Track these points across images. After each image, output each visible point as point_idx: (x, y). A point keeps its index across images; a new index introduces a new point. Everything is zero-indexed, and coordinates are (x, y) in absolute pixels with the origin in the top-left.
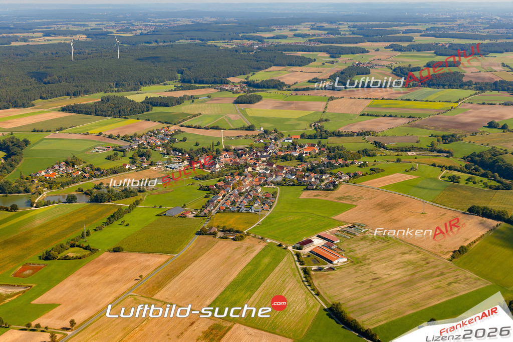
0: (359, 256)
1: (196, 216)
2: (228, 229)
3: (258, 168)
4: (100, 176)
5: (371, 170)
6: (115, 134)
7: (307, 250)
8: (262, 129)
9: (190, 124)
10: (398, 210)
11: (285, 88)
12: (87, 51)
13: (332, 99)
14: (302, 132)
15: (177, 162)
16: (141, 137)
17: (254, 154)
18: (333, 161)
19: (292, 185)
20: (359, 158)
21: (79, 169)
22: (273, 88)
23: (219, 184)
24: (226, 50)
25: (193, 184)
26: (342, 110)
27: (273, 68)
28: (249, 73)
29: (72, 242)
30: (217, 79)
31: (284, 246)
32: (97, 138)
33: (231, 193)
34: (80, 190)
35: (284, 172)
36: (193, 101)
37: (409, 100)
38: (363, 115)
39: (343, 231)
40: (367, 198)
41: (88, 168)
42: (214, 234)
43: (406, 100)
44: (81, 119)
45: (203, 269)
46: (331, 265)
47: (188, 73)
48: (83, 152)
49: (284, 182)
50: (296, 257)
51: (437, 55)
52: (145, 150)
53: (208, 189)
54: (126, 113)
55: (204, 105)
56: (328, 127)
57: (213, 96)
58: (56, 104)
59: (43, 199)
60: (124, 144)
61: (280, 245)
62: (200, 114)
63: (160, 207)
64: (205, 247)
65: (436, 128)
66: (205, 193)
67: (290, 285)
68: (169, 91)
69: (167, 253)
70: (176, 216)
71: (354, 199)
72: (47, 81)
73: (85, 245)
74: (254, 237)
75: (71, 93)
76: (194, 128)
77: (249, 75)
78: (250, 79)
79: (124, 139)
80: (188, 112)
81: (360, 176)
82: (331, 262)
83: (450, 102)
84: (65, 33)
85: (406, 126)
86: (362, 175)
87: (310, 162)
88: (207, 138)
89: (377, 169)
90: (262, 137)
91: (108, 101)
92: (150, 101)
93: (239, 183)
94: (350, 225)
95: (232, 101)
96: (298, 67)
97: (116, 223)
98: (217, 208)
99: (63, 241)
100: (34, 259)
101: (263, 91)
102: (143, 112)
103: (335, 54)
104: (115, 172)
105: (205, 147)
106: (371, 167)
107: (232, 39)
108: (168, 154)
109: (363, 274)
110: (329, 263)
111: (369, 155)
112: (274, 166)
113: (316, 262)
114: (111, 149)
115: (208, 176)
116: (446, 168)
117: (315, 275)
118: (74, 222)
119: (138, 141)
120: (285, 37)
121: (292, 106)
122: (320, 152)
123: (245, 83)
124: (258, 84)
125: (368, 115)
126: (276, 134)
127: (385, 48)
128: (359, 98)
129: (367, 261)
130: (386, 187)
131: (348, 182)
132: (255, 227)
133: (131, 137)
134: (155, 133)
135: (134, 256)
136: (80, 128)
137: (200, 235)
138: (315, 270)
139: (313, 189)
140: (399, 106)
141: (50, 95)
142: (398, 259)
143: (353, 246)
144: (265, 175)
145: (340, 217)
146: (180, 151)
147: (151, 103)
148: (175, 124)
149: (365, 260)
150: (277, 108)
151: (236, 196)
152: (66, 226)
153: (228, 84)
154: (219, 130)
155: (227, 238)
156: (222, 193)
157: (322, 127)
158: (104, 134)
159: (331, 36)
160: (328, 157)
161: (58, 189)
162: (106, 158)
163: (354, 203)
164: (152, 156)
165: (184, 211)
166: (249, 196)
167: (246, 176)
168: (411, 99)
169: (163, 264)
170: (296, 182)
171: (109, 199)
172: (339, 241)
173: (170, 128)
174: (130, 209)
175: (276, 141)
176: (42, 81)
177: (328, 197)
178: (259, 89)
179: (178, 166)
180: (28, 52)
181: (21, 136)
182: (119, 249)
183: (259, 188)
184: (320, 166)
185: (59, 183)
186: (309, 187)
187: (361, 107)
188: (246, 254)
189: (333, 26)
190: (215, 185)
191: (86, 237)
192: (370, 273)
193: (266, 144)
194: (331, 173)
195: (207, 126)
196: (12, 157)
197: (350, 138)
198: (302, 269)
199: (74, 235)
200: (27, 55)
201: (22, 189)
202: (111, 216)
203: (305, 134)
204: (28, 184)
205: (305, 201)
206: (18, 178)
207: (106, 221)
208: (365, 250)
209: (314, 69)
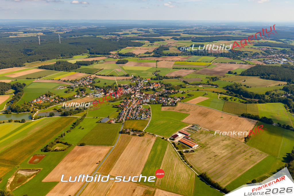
0: (203, 143)
1: (116, 122)
2: (135, 130)
3: (137, 95)
4: (63, 101)
5: (188, 95)
6: (67, 80)
7: (177, 140)
9: (100, 74)
10: (210, 116)
11: (135, 56)
12: (45, 40)
13: (157, 61)
15: (98, 93)
16: (79, 81)
17: (133, 88)
18: (170, 91)
19: (155, 104)
20: (180, 89)
21: (53, 98)
22: (130, 56)
23: (122, 104)
24: (106, 39)
26: (164, 66)
27: (128, 47)
28: (119, 49)
29: (57, 140)
30: (106, 52)
31: (165, 139)
32: (58, 82)
33: (129, 109)
34: (55, 109)
35: (149, 97)
36: (98, 63)
37: (190, 61)
38: (174, 68)
39: (190, 129)
40: (192, 110)
41: (57, 97)
42: (129, 133)
43: (189, 61)
44: (48, 72)
45: (130, 155)
46: (192, 149)
47: (92, 50)
48: (53, 89)
49: (151, 102)
50: (172, 144)
51: (193, 41)
52: (83, 88)
53: (117, 107)
54: (69, 69)
55: (103, 64)
56: (162, 74)
57: (106, 60)
58: (35, 65)
60: (72, 85)
61: (163, 138)
62: (103, 69)
63: (97, 118)
64: (127, 141)
65: (207, 74)
66: (116, 109)
67: (176, 162)
68: (86, 58)
69: (108, 145)
70: (106, 122)
71: (187, 111)
72: (29, 54)
73: (65, 142)
74: (149, 134)
75: (42, 60)
76: (102, 76)
78: (120, 52)
79: (71, 82)
80: (97, 68)
81: (184, 98)
82: (191, 147)
83: (208, 62)
84: (33, 32)
85: (194, 73)
86: (185, 98)
87: (159, 91)
88: (109, 80)
89: (190, 94)
90: (133, 80)
91: (60, 63)
92: (79, 63)
93: (131, 103)
94: (192, 125)
95: (115, 63)
96: (138, 47)
97: (77, 127)
98: (125, 118)
99: (52, 140)
100: (38, 152)
101: (127, 58)
102: (77, 68)
103: (152, 41)
104: (70, 99)
105: (110, 85)
106: (187, 93)
107: (106, 35)
108: (93, 89)
109: (209, 153)
110: (190, 148)
111: (183, 88)
112: (144, 94)
113: (184, 148)
114: (66, 87)
115: (115, 100)
116: (219, 93)
117: (186, 155)
118: (55, 128)
119: (78, 83)
120: (128, 34)
121: (142, 64)
122: (161, 86)
123: (118, 54)
124: (124, 54)
125: (176, 68)
126: (139, 78)
127: (171, 39)
128: (169, 61)
129: (208, 145)
130: (198, 104)
131: (180, 102)
132: (147, 128)
133: (74, 81)
134: (85, 79)
135: (92, 148)
136: (49, 76)
137: (121, 133)
138: (185, 152)
139: (166, 106)
140: (188, 64)
141: (32, 61)
142: (222, 144)
143: (198, 137)
144: (141, 99)
145: (185, 120)
146: (99, 87)
147: (80, 64)
148: (93, 74)
149: (207, 145)
150: (136, 65)
151: (132, 111)
152: (52, 130)
153: (110, 54)
154: (114, 77)
155: (136, 135)
156: (125, 109)
157: (159, 74)
158: (61, 79)
159: (147, 34)
160: (165, 89)
161: (44, 109)
162: (65, 92)
163: (188, 113)
164: (86, 90)
165: (109, 120)
166: (138, 111)
167: (133, 100)
169: (108, 152)
170: (157, 102)
171: (71, 114)
172: (190, 135)
173: (91, 76)
174: (82, 119)
175: (140, 81)
176: (26, 54)
177: (175, 110)
178: (125, 57)
179: (99, 95)
180: (18, 40)
181: (21, 82)
182: (83, 144)
183: (141, 106)
184: (165, 94)
185: (44, 106)
186: (164, 105)
187: (171, 65)
188: (148, 144)
189: (146, 30)
190: (120, 105)
191: (64, 137)
192: (212, 152)
193: (137, 83)
194: (171, 97)
195: (107, 75)
196: (18, 93)
197: (172, 79)
198: (178, 152)
199: (57, 136)
200: (18, 42)
201: (25, 110)
202: (74, 123)
203: (152, 78)
204: (28, 107)
205: (164, 112)
206: (23, 104)
207: (72, 126)
208: (204, 139)
209: (145, 48)
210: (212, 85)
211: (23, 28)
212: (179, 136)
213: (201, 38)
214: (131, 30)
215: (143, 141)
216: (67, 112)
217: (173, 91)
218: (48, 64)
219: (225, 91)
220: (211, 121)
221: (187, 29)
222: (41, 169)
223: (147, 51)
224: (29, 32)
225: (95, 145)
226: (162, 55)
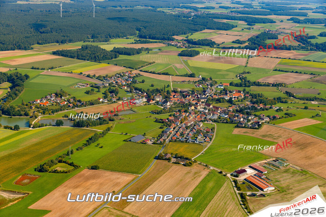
0: (284, 186)
1: (154, 143)
2: (179, 156)
3: (199, 107)
4: (81, 106)
5: (285, 114)
6: (92, 75)
7: (242, 178)
8: (200, 76)
9: (147, 70)
11: (215, 46)
12: (71, 11)
13: (251, 56)
14: (231, 80)
15: (138, 99)
16: (111, 78)
17: (195, 96)
18: (256, 106)
19: (225, 123)
20: (275, 104)
21: (65, 99)
22: (207, 45)
23: (170, 118)
24: (171, 15)
25: (150, 116)
26: (260, 66)
27: (206, 31)
28: (189, 33)
29: (60, 158)
30: (166, 36)
31: (224, 173)
32: (79, 77)
33: (180, 126)
34: (66, 116)
35: (219, 111)
36: (148, 52)
37: (309, 61)
38: (275, 70)
39: (269, 164)
40: (285, 137)
41: (72, 99)
42: (169, 160)
43: (307, 60)
44: (66, 61)
45: (162, 189)
46: (262, 192)
47: (145, 31)
48: (68, 86)
49: (220, 120)
50: (233, 183)
52: (114, 88)
53: (162, 121)
54: (100, 59)
55: (156, 55)
56: (251, 78)
57: (163, 49)
58: (49, 49)
59: (38, 122)
60: (99, 82)
61: (221, 173)
62: (154, 62)
63: (126, 134)
64: (163, 170)
66: (160, 125)
67: (231, 207)
68: (131, 43)
69: (133, 173)
70: (138, 142)
71: (275, 138)
72: (42, 31)
73: (70, 161)
74: (200, 164)
75: (60, 41)
76: (150, 73)
77: (189, 35)
78: (189, 38)
79: (99, 78)
80: (145, 60)
81: (277, 119)
82: (262, 190)
86: (279, 118)
87: (238, 104)
88: (160, 81)
89: (290, 114)
90: (200, 83)
91: (87, 48)
92: (117, 50)
93: (185, 119)
94: (274, 159)
95: (177, 54)
96: (224, 31)
97: (93, 145)
98: (169, 138)
99: (53, 157)
100: (30, 170)
101: (199, 47)
102: (112, 58)
103: (251, 22)
104: (92, 104)
105: (159, 88)
106: (285, 112)
107: (175, 7)
108: (131, 92)
110: (260, 190)
111: (282, 102)
112: (211, 106)
113: (250, 188)
114: (88, 86)
115: (161, 111)
117: (250, 199)
118: (61, 142)
119: (109, 80)
120: (213, 8)
122: (245, 97)
123: (185, 40)
124: (195, 42)
125: (279, 71)
126: (210, 81)
127: (287, 20)
128: (271, 57)
129: (290, 190)
130: (299, 129)
131: (268, 123)
132: (200, 156)
133: (103, 77)
134: (121, 75)
135: (108, 174)
136: (66, 68)
137: (158, 159)
138: (249, 196)
139: (242, 127)
140: (302, 65)
141: (44, 42)
143: (279, 177)
144: (205, 113)
147: (118, 52)
148: (136, 69)
149: (289, 189)
151: (183, 129)
152: (55, 145)
153: (173, 40)
154: (169, 76)
155: (179, 163)
156: (173, 126)
157: (246, 77)
158: (84, 73)
159: (247, 9)
160: (251, 101)
161: (49, 114)
162: (85, 93)
163: (275, 141)
164: (120, 92)
165: (145, 139)
166: (194, 130)
167: (190, 113)
168: (311, 60)
169: (130, 182)
170: (229, 120)
171: (87, 125)
172: (266, 172)
173: (132, 72)
174: (103, 134)
175: (211, 87)
176: (38, 31)
177: (255, 134)
178: (197, 46)
179: (139, 102)
181: (23, 72)
182: (96, 167)
183: (202, 124)
184: (246, 109)
185: (50, 110)
186: (239, 125)
187: (274, 63)
188: (195, 178)
189: (248, 2)
190: (167, 119)
191: (70, 155)
193: (204, 89)
194: (255, 115)
195: (159, 72)
196: (16, 88)
197: (267, 87)
198: (239, 194)
199: (61, 153)
200: (28, 11)
201: (23, 113)
202: (89, 139)
203: (233, 82)
204: (27, 109)
205: (236, 136)
206: (20, 104)
207: (85, 142)
208: (288, 181)
209: (236, 33)
212: (248, 172)
215: (188, 173)
216: (83, 121)
217: (261, 106)
218: (68, 49)
220: (310, 157)
222: (30, 193)
225: (113, 170)
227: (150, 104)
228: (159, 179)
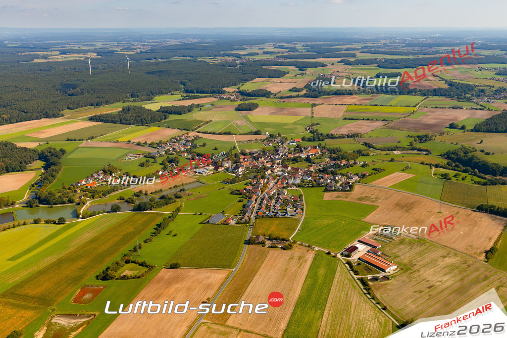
0: (406, 261)
1: (238, 223)
2: (273, 236)
3: (276, 171)
5: (373, 169)
7: (355, 257)
9: (205, 130)
10: (416, 210)
11: (272, 96)
12: (100, 67)
13: (314, 105)
14: (302, 135)
15: (203, 167)
16: (166, 143)
17: (268, 157)
18: (338, 162)
19: (312, 187)
20: (358, 158)
21: (117, 176)
22: (262, 96)
23: (248, 187)
24: (215, 64)
25: (223, 188)
26: (327, 115)
27: (257, 80)
28: (239, 83)
29: (127, 258)
30: (215, 89)
31: (333, 254)
32: (127, 146)
33: (261, 196)
34: (122, 198)
35: (300, 173)
36: (201, 109)
37: (376, 105)
38: (345, 119)
39: (379, 235)
40: (383, 198)
41: (125, 175)
42: (263, 243)
43: (374, 105)
44: (108, 127)
45: (265, 286)
46: (384, 274)
47: (190, 84)
48: (117, 159)
49: (304, 184)
50: (347, 265)
51: (380, 67)
52: (173, 156)
53: (239, 193)
54: (148, 122)
55: (210, 112)
56: (322, 130)
57: (216, 104)
58: (83, 114)
60: (152, 151)
61: (329, 253)
62: (211, 121)
63: (201, 214)
64: (259, 259)
65: (409, 130)
66: (238, 197)
67: (355, 300)
68: (178, 100)
69: (224, 267)
70: (219, 223)
71: (373, 200)
72: (71, 93)
73: (141, 260)
74: (301, 245)
75: (95, 104)
76: (209, 133)
77: (240, 85)
78: (242, 89)
79: (151, 145)
80: (200, 119)
81: (367, 176)
82: (383, 270)
83: (409, 106)
84: (78, 52)
85: (384, 128)
86: (369, 175)
87: (318, 163)
89: (378, 168)
90: (269, 141)
91: (129, 110)
92: (165, 110)
93: (265, 186)
95: (234, 108)
96: (277, 79)
97: (164, 233)
98: (254, 214)
99: (117, 257)
100: (90, 280)
101: (255, 99)
102: (161, 120)
103: (302, 67)
106: (372, 167)
107: (216, 56)
108: (193, 159)
109: (417, 282)
110: (381, 271)
111: (363, 155)
112: (289, 168)
113: (369, 271)
114: (141, 156)
115: (235, 179)
116: (433, 165)
117: (373, 285)
118: (123, 234)
119: (165, 147)
120: (257, 54)
121: (285, 112)
122: (322, 153)
123: (238, 92)
124: (249, 93)
125: (349, 119)
126: (279, 138)
127: (338, 62)
128: (336, 104)
129: (415, 267)
130: (394, 186)
131: (359, 182)
132: (297, 233)
133: (157, 144)
134: (177, 140)
135: (193, 272)
136: (109, 135)
137: (249, 244)
138: (371, 280)
139: (332, 191)
140: (371, 111)
141: (76, 106)
142: (442, 263)
143: (396, 250)
144: (285, 178)
145: (369, 218)
147: (167, 112)
148: (192, 131)
149: (413, 266)
150: (273, 114)
151: (267, 200)
152: (116, 239)
153: (224, 93)
154: (231, 136)
155: (276, 247)
156: (254, 197)
157: (317, 130)
158: (132, 141)
159: (292, 53)
160: (331, 158)
161: (100, 197)
162: (139, 165)
163: (375, 204)
164: (180, 161)
165: (224, 219)
166: (280, 200)
167: (268, 179)
168: (378, 104)
169: (225, 281)
170: (315, 183)
171: (151, 207)
172: (380, 246)
173: (189, 135)
174: (172, 217)
175: (282, 144)
176: (66, 93)
177: (349, 198)
178: (252, 98)
179: (205, 170)
180: (50, 68)
181: (57, 146)
182: (176, 265)
183: (286, 192)
184: (329, 167)
185: (100, 192)
186: (328, 188)
187: (341, 112)
188: (301, 265)
189: (291, 45)
190: (245, 189)
191: (139, 251)
192: (423, 280)
193: (275, 147)
194: (341, 174)
195: (219, 131)
196: (52, 167)
197: (342, 139)
198: (359, 279)
199: (125, 249)
200: (49, 70)
201: (66, 199)
202: (157, 225)
203: (304, 137)
204: (71, 195)
205: (329, 202)
206: (61, 188)
207: (154, 231)
208: (408, 255)
209: (290, 80)
210: (420, 150)
211: (59, 44)
212: (360, 249)
213: (396, 61)
214: (261, 46)
215: (291, 258)
216: (145, 203)
217: (344, 162)
218: (107, 113)
219: (445, 162)
220: (421, 220)
221: (369, 44)
222: (97, 313)
223: (293, 86)
224: (71, 52)
225: (199, 266)
226: (322, 94)
227: (219, 172)
228: (259, 272)
